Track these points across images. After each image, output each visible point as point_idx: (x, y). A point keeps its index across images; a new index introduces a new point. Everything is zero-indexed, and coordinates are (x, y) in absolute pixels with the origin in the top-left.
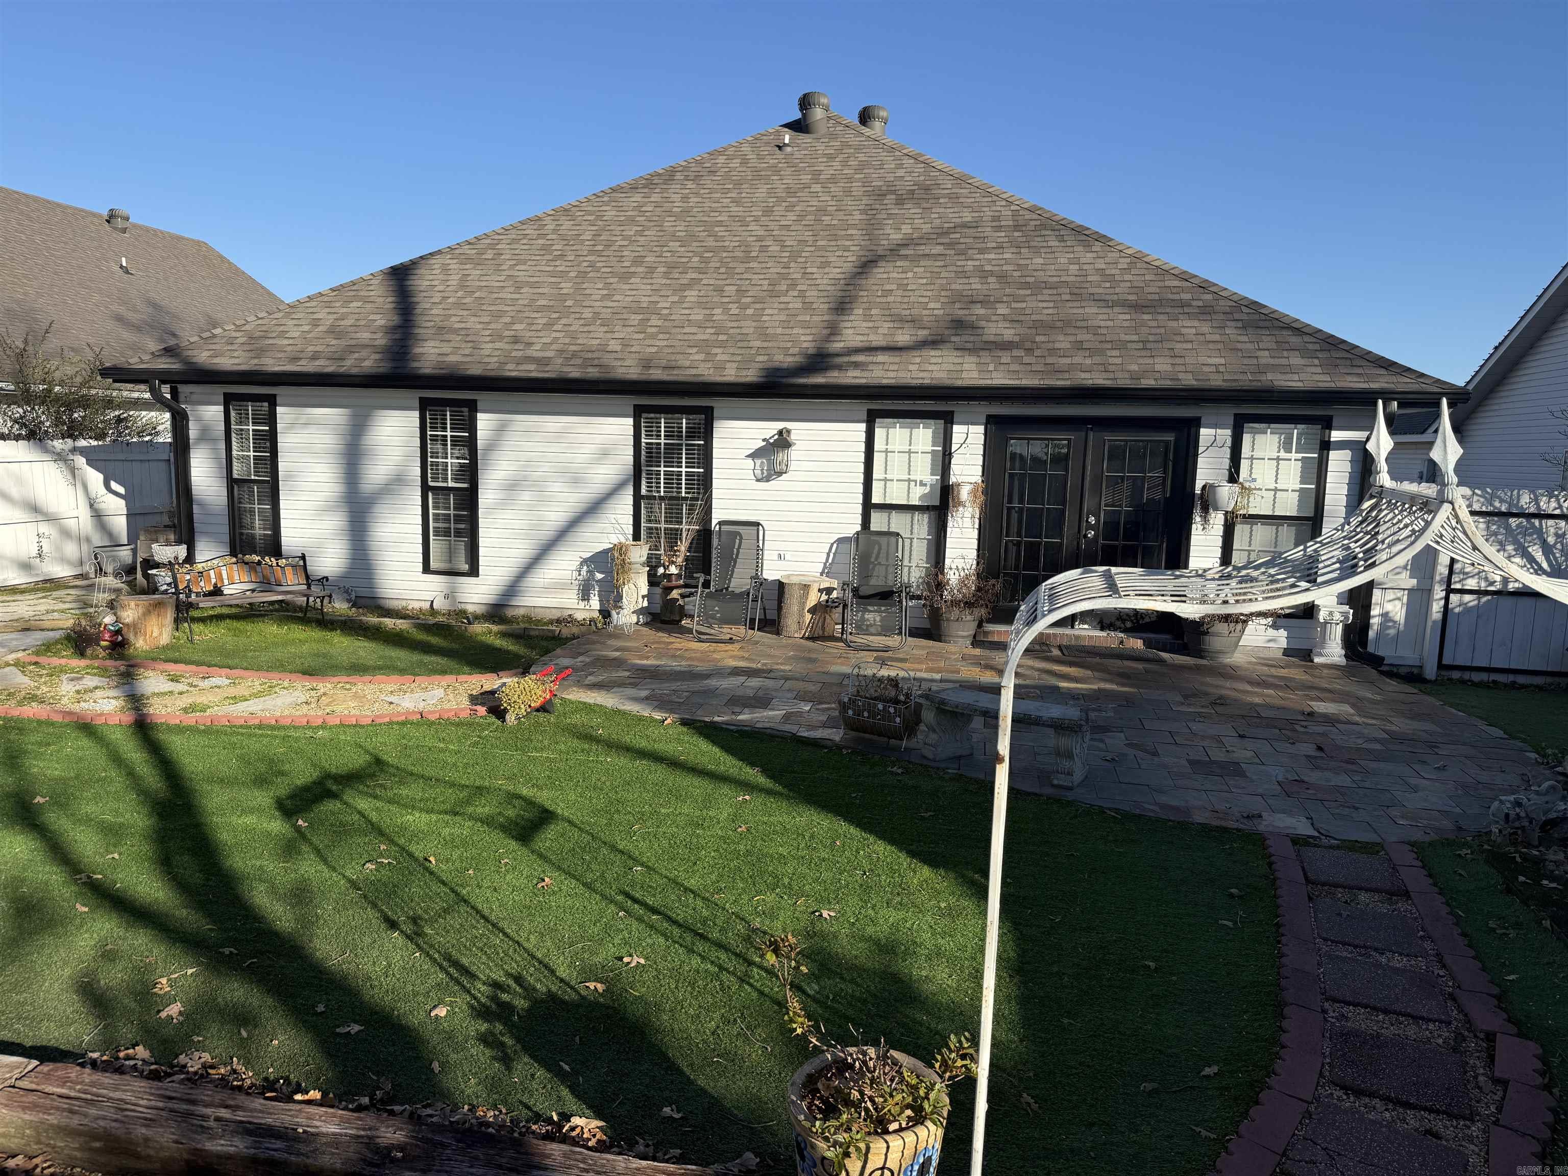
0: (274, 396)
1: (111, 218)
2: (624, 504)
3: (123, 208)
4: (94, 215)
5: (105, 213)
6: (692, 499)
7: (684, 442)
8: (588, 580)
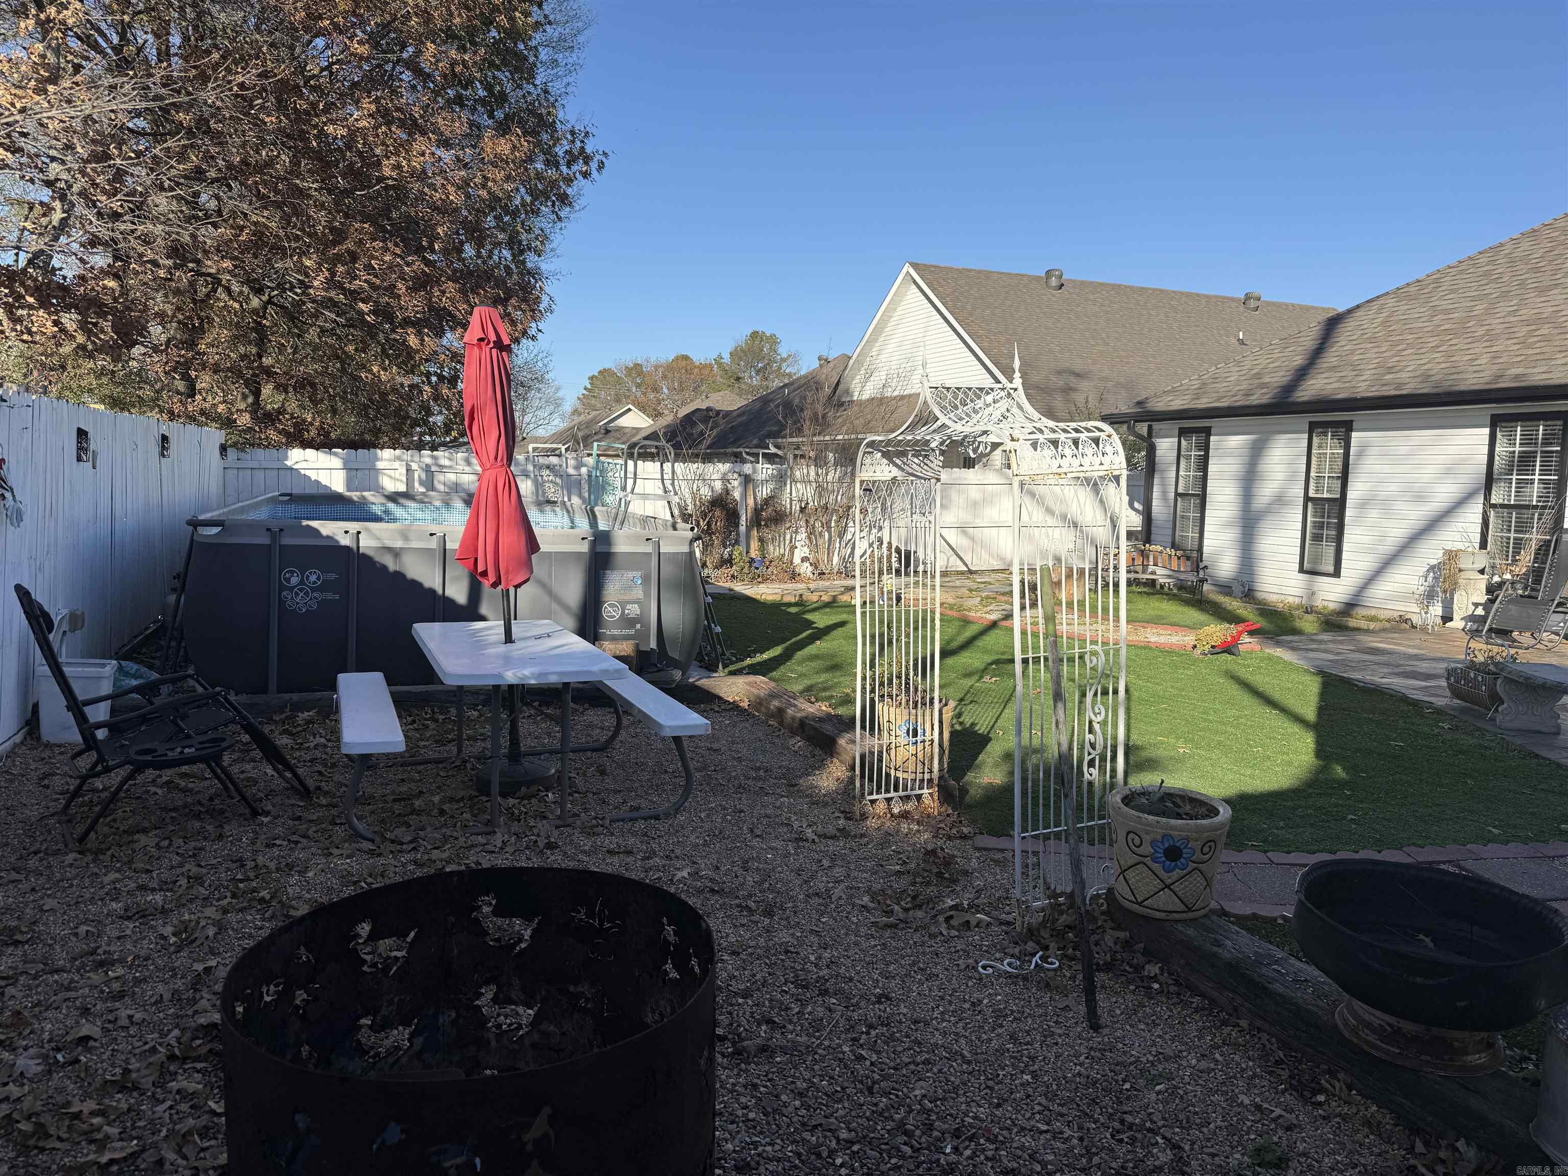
0: (1210, 428)
1: (1248, 297)
2: (1473, 514)
3: (1256, 290)
4: (1233, 299)
5: (1242, 297)
6: (1544, 507)
7: (1539, 449)
8: (1433, 586)
